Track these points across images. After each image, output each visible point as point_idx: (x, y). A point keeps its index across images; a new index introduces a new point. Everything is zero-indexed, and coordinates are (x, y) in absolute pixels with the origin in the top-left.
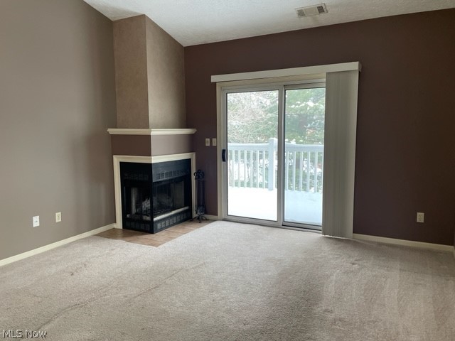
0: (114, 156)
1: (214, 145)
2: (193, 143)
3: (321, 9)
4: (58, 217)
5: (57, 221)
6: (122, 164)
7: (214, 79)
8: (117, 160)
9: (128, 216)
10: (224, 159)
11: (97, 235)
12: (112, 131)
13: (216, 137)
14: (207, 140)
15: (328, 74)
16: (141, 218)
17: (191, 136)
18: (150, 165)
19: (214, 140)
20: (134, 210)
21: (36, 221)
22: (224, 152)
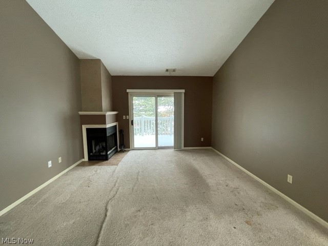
0: (83, 126)
1: (127, 118)
2: (117, 118)
3: (174, 70)
4: (60, 160)
5: (59, 162)
6: (88, 130)
7: (128, 91)
8: (84, 128)
9: (91, 154)
10: (132, 124)
11: (77, 166)
12: (81, 113)
13: (128, 115)
14: (124, 116)
15: (174, 93)
16: (100, 154)
17: (116, 115)
18: (105, 129)
19: (127, 116)
20: (94, 151)
21: (50, 164)
22: (132, 121)
